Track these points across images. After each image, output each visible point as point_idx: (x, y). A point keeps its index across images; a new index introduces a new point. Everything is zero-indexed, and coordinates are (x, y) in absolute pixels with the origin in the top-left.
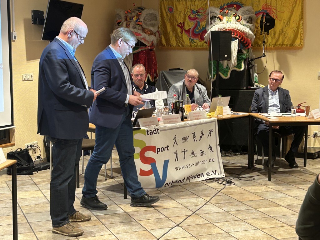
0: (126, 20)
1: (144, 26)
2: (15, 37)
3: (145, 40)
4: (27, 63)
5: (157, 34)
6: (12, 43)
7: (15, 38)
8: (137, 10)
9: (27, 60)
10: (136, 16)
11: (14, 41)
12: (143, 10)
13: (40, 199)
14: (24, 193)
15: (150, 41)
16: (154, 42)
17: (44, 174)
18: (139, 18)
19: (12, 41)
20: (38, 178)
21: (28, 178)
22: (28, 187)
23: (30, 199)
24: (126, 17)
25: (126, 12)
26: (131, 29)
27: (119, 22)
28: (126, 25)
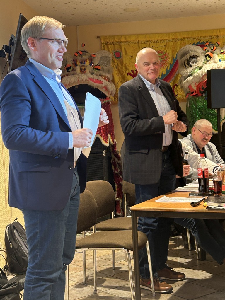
3: (106, 89)
18: (93, 61)
25: (76, 54)
26: (90, 76)
27: (69, 66)
28: (81, 69)
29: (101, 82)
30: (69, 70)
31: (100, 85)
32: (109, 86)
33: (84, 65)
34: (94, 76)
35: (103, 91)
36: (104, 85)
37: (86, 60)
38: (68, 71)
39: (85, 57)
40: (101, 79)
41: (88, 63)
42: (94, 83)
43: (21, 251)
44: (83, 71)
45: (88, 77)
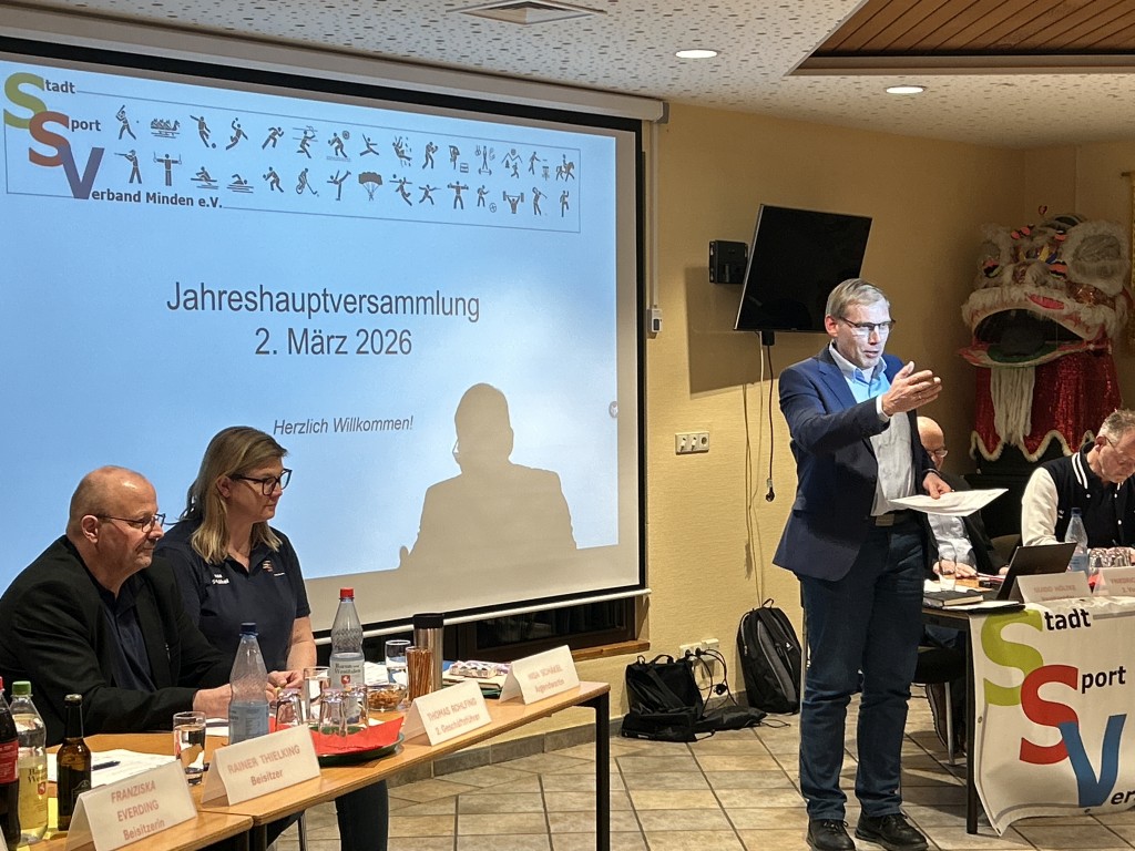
0: (1015, 258)
1: (1076, 277)
2: (657, 322)
3: (1077, 321)
4: (691, 399)
5: (1122, 301)
6: (649, 342)
7: (657, 328)
8: (1053, 227)
9: (692, 392)
10: (1050, 245)
11: (653, 336)
12: (1074, 224)
13: (707, 814)
14: (660, 792)
15: (1096, 325)
16: (1107, 328)
17: (732, 742)
18: (1060, 250)
19: (647, 334)
20: (711, 752)
21: (682, 750)
22: (677, 779)
23: (677, 812)
24: (1016, 249)
25: (1014, 234)
26: (1030, 289)
27: (990, 265)
28: (1015, 274)
29: (1060, 305)
30: (991, 275)
31: (1056, 311)
32: (1082, 315)
33: (1032, 260)
34: (1042, 291)
35: (1069, 326)
36: (1065, 312)
37: (1042, 247)
38: (987, 276)
39: (1039, 240)
40: (1056, 296)
41: (1043, 256)
42: (1042, 308)
43: (762, 664)
44: (1018, 278)
45: (1026, 294)
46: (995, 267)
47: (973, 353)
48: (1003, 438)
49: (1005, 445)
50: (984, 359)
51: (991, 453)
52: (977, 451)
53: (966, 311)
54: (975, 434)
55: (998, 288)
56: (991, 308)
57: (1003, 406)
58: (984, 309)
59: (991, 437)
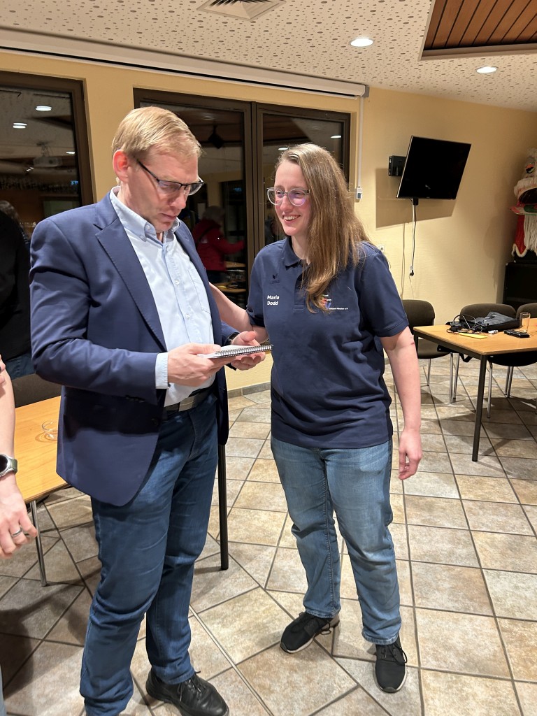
2: (359, 195)
4: (377, 230)
7: (359, 197)
9: (377, 227)
11: (357, 201)
27: (530, 167)
30: (530, 172)
38: (528, 172)
46: (532, 168)
47: (517, 209)
48: (527, 248)
49: (529, 251)
50: (522, 211)
51: (521, 253)
52: (515, 253)
53: (516, 189)
54: (515, 245)
55: (532, 178)
56: (528, 187)
57: (529, 232)
58: (524, 188)
59: (522, 247)
